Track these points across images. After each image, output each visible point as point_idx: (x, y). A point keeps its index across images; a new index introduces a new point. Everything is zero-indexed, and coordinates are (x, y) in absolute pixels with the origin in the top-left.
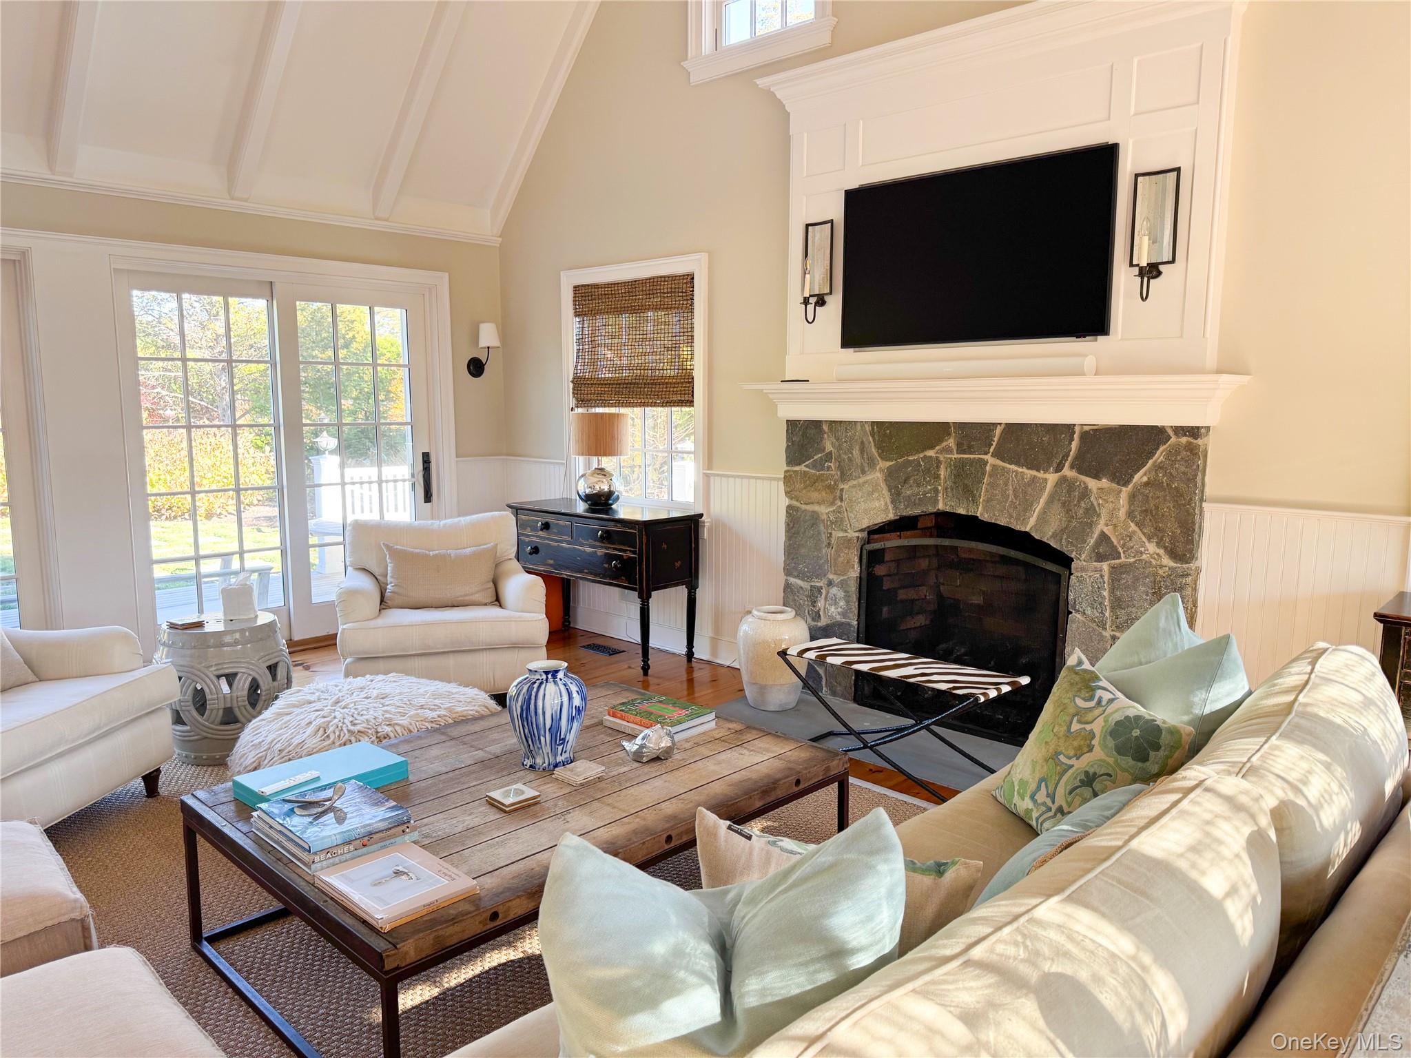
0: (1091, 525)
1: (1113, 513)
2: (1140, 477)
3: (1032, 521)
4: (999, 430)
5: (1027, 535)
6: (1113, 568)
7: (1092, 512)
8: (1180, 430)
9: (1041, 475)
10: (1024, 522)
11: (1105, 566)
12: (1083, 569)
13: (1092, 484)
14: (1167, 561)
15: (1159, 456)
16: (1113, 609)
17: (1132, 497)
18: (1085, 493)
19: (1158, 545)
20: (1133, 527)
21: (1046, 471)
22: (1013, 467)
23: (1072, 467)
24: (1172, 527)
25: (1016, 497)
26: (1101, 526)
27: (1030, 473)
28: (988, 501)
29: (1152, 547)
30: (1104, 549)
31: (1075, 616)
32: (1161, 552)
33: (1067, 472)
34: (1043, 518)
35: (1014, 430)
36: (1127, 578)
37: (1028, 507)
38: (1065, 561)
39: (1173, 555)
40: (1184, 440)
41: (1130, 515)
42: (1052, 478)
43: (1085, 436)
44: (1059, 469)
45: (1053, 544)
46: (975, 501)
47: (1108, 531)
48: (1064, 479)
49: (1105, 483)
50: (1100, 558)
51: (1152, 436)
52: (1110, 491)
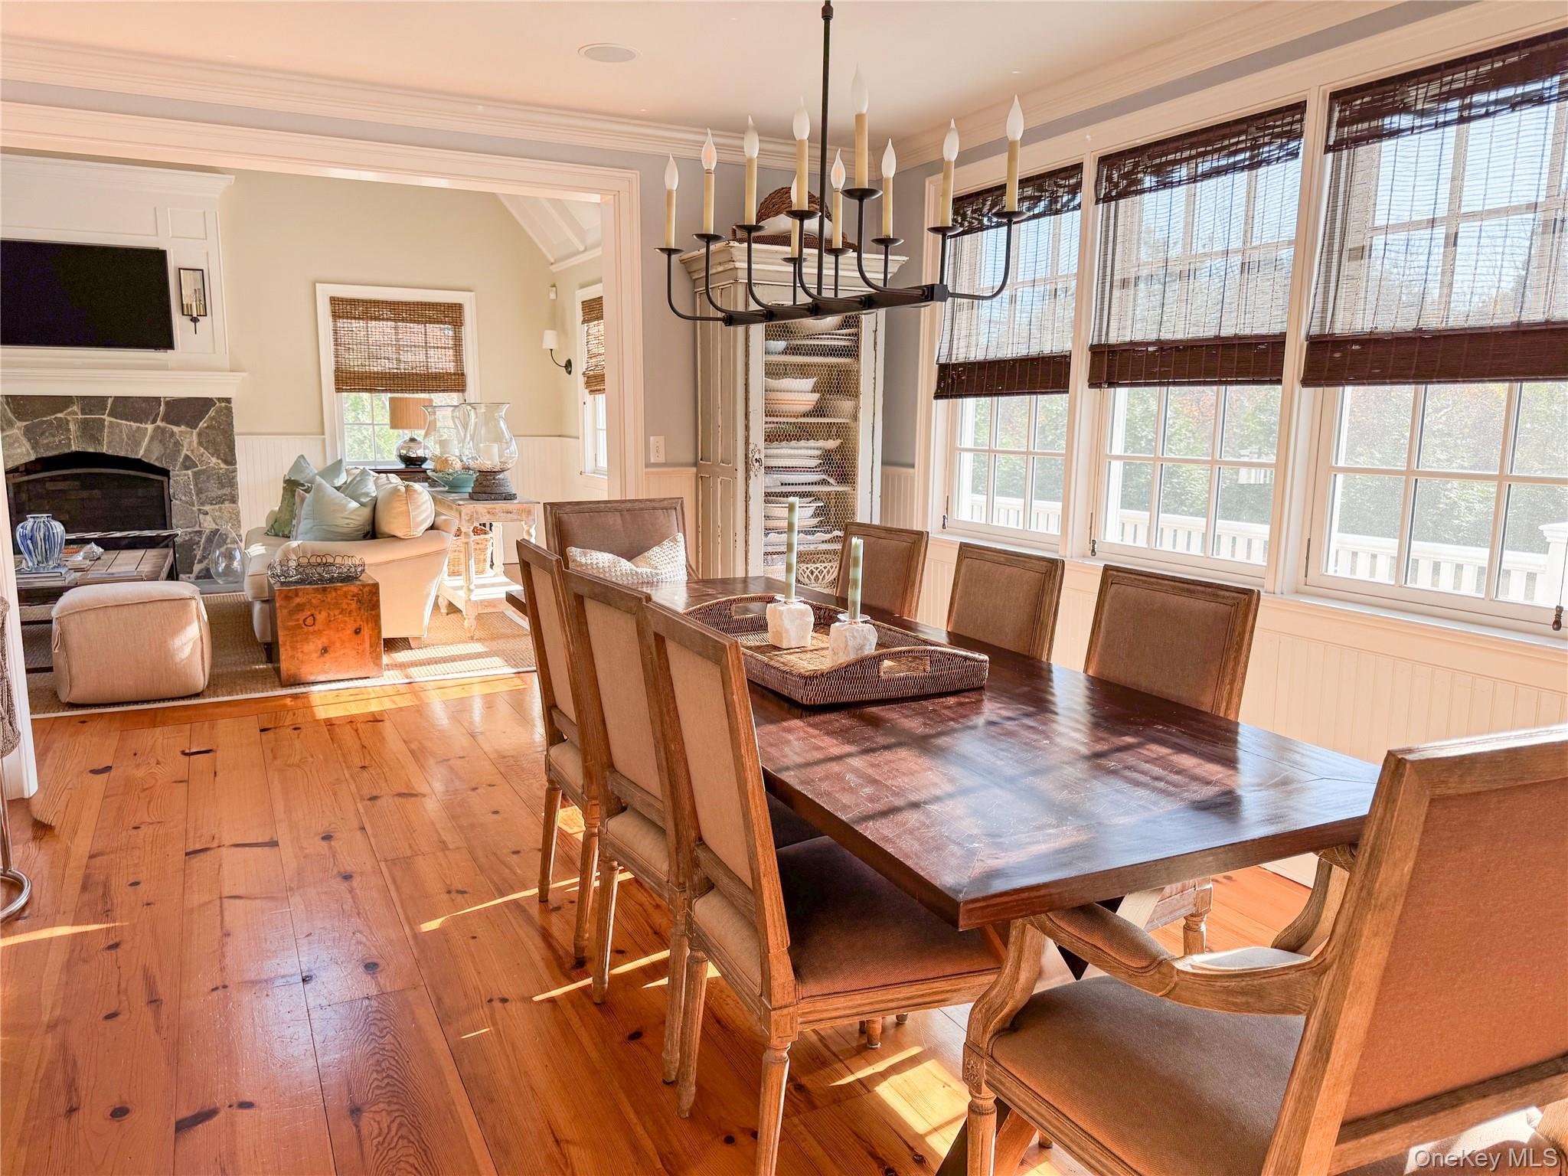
0: (179, 451)
1: (190, 443)
2: (202, 424)
3: (142, 452)
4: (110, 401)
5: (139, 461)
6: (195, 474)
7: (177, 444)
8: (220, 400)
9: (143, 426)
10: (137, 454)
11: (190, 472)
12: (178, 476)
13: (176, 429)
14: (223, 466)
15: (212, 413)
16: (197, 495)
17: (199, 435)
18: (172, 434)
19: (218, 458)
20: (202, 450)
21: (146, 423)
22: (123, 422)
23: (162, 420)
24: (223, 448)
25: (129, 438)
26: (185, 452)
27: (135, 425)
28: (109, 443)
29: (214, 460)
30: (188, 463)
31: (174, 502)
32: (220, 461)
33: (159, 423)
34: (148, 450)
35: (119, 400)
36: (203, 477)
37: (138, 444)
38: (165, 473)
39: (226, 462)
40: (223, 404)
41: (200, 444)
42: (150, 427)
43: (167, 403)
44: (154, 421)
45: (157, 464)
46: (100, 443)
47: (189, 453)
48: (159, 427)
49: (183, 428)
50: (187, 468)
51: (205, 403)
52: (186, 433)
